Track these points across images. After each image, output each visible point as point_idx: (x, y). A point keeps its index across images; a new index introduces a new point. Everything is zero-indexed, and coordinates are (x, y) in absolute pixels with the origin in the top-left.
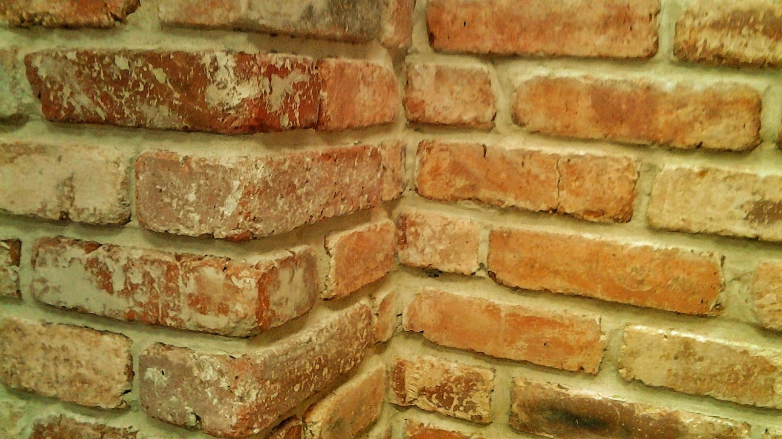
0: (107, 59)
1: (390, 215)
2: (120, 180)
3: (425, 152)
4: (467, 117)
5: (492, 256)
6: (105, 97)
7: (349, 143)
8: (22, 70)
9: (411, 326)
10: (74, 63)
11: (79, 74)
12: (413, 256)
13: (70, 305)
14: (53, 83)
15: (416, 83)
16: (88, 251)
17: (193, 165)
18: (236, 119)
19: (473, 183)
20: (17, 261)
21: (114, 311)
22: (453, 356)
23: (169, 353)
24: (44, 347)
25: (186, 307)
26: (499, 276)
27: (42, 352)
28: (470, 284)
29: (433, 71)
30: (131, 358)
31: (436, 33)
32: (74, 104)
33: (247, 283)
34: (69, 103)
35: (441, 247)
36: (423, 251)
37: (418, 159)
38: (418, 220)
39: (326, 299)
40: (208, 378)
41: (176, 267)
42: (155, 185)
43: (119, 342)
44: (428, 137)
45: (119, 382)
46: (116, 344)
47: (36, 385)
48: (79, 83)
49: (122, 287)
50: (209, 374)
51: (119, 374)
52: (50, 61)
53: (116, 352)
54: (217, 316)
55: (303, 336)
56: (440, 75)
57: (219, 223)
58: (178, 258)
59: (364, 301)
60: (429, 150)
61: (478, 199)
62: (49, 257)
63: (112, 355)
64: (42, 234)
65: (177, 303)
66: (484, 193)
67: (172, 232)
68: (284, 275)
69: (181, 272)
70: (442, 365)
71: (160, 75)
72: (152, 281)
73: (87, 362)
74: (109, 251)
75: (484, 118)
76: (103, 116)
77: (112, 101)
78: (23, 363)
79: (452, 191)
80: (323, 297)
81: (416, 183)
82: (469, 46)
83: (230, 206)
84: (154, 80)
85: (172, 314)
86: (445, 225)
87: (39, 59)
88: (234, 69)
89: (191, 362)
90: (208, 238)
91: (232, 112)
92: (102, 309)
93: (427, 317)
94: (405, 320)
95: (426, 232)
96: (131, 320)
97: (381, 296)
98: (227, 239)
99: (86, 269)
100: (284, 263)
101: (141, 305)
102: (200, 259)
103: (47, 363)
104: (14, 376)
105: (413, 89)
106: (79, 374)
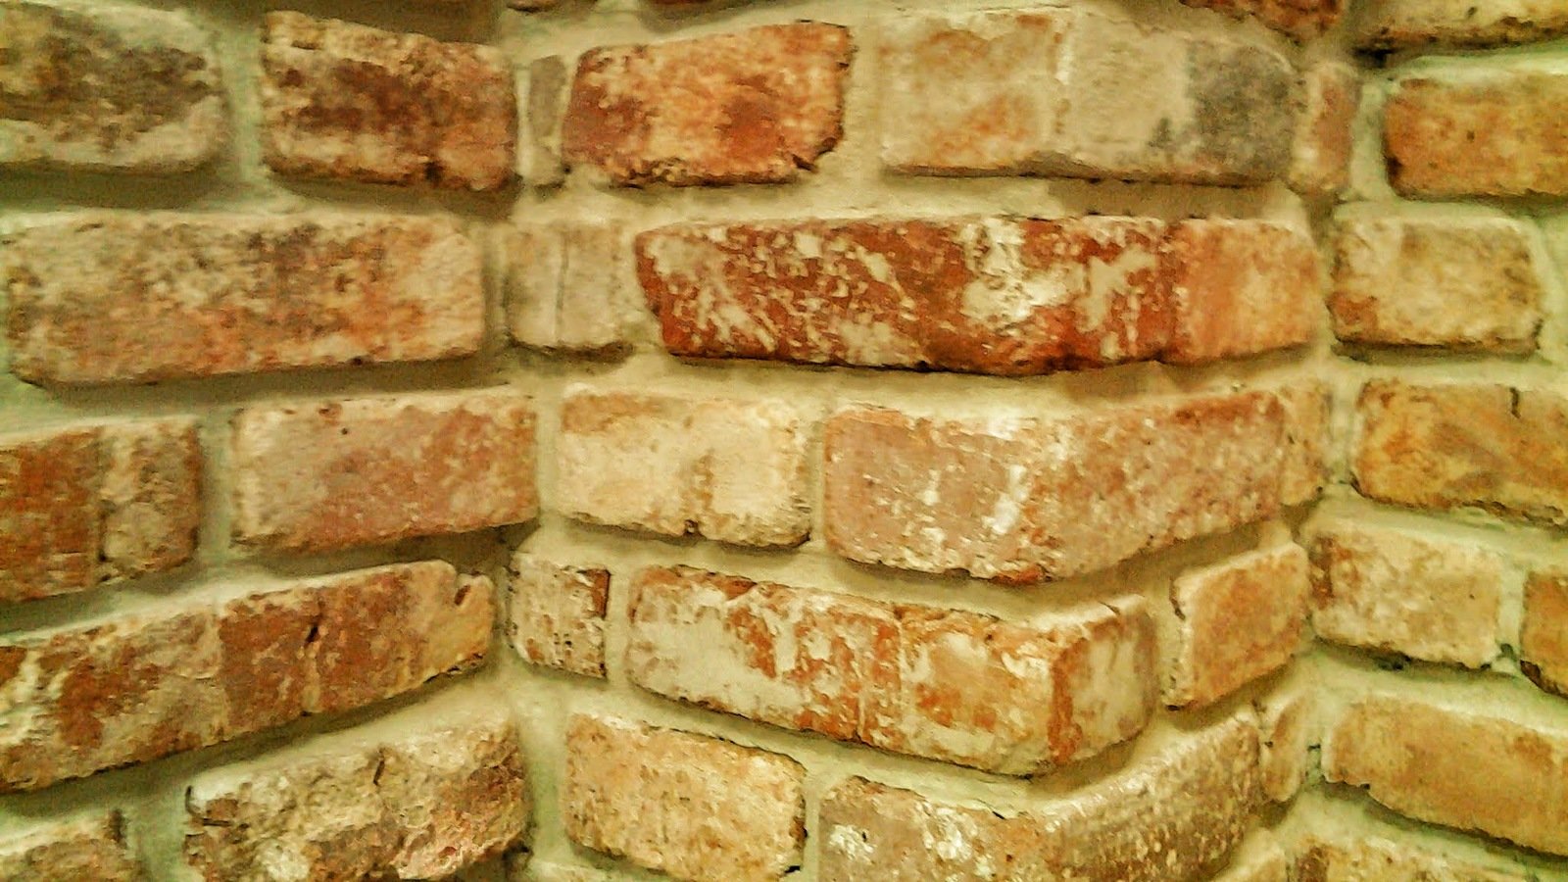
0: (781, 241)
1: (1296, 535)
2: (796, 463)
3: (1375, 405)
4: (1476, 329)
5: (1532, 630)
6: (775, 310)
7: (1222, 388)
8: (628, 264)
9: (1342, 772)
10: (720, 247)
11: (729, 267)
12: (1348, 624)
13: (695, 696)
14: (682, 286)
15: (1358, 260)
16: (732, 596)
17: (935, 436)
18: (1020, 345)
19: (1488, 469)
20: (602, 610)
21: (775, 711)
22: (1437, 844)
23: (877, 799)
24: (644, 774)
25: (913, 710)
26: (1549, 673)
27: (640, 783)
28: (1477, 688)
29: (1397, 236)
30: (803, 806)
31: (1406, 156)
32: (718, 322)
33: (1033, 668)
34: (710, 322)
35: (1411, 606)
36: (1369, 611)
37: (1359, 418)
38: (1357, 548)
39: (1172, 708)
40: (953, 855)
41: (894, 632)
42: (860, 471)
43: (779, 771)
44: (1381, 373)
45: (780, 849)
46: (776, 774)
47: (628, 843)
48: (729, 283)
49: (792, 666)
50: (955, 847)
51: (780, 833)
52: (678, 246)
53: (777, 790)
54: (972, 732)
55: (1131, 781)
56: (1412, 244)
57: (981, 547)
58: (899, 613)
59: (1244, 715)
60: (1386, 399)
61: (1498, 504)
62: (661, 605)
63: (771, 797)
64: (649, 559)
65: (895, 701)
66: (1513, 492)
67: (890, 563)
68: (1099, 654)
69: (904, 642)
70: (1414, 860)
71: (878, 266)
72: (849, 656)
73: (723, 806)
74: (769, 595)
75: (1513, 330)
76: (769, 343)
77: (788, 316)
78: (604, 800)
79: (1437, 486)
80: (1166, 701)
81: (1355, 470)
82: (1482, 182)
83: (1004, 518)
84: (867, 277)
85: (884, 722)
86: (1422, 559)
87: (658, 241)
88: (1021, 249)
89: (919, 820)
90: (959, 577)
91: (1013, 332)
92: (754, 706)
93: (1379, 755)
94: (1327, 760)
95: (1377, 573)
96: (806, 730)
97: (1277, 705)
98: (997, 581)
99: (727, 627)
100: (1100, 629)
101: (826, 700)
102: (941, 616)
103: (648, 802)
104: (590, 823)
105: (1351, 274)
106: (706, 829)
